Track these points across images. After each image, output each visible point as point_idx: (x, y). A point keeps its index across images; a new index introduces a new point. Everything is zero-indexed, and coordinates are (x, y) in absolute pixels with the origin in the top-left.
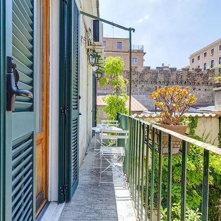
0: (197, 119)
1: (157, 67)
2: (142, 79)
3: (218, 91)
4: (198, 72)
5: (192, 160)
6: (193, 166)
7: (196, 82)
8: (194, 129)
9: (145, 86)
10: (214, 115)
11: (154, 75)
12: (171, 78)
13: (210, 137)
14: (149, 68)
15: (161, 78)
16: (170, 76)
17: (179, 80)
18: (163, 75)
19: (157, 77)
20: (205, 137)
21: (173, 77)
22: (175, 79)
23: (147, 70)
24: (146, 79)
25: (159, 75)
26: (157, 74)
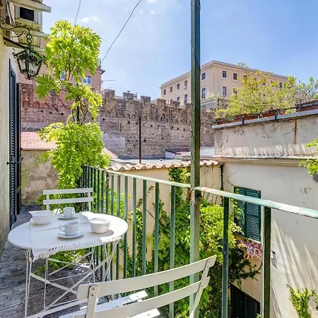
1: (124, 93)
3: (219, 129)
4: (176, 105)
7: (174, 119)
9: (107, 120)
10: (216, 163)
11: (120, 105)
12: (144, 110)
14: (113, 92)
15: (130, 109)
16: (143, 108)
17: (154, 115)
18: (133, 105)
19: (124, 106)
21: (146, 110)
22: (149, 112)
23: (110, 96)
24: (109, 109)
25: (127, 105)
26: (125, 102)
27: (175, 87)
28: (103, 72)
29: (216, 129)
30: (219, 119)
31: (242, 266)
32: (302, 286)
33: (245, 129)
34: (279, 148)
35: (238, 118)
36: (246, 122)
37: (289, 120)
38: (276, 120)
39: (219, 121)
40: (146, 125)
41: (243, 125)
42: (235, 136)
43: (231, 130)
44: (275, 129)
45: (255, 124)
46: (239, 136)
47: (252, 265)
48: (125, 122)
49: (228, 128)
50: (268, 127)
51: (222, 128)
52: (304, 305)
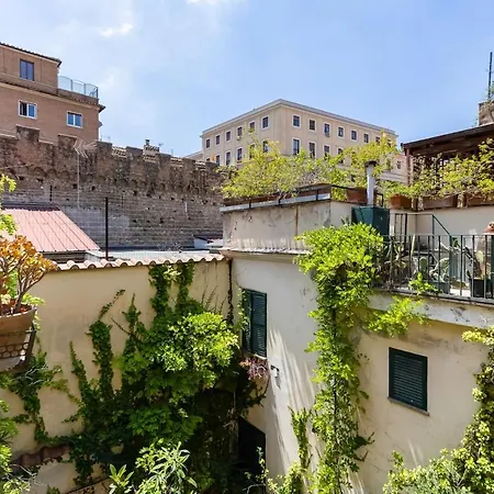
0: (192, 267)
2: (91, 170)
3: (227, 213)
4: (212, 169)
5: (181, 350)
6: (181, 361)
8: (187, 287)
9: (99, 189)
10: (220, 257)
11: (121, 165)
12: (160, 176)
13: (214, 299)
14: (109, 146)
15: (137, 173)
16: (158, 171)
17: (177, 183)
18: (142, 167)
19: (127, 169)
20: (206, 300)
21: (163, 175)
22: (168, 178)
23: (105, 150)
24: (101, 172)
25: (132, 166)
26: (130, 162)
27: (223, 137)
28: (102, 108)
29: (224, 213)
30: (227, 199)
31: (249, 391)
32: (301, 407)
33: (253, 214)
34: (283, 241)
35: (245, 200)
36: (253, 205)
37: (291, 206)
38: (281, 206)
39: (228, 203)
40: (164, 198)
41: (250, 209)
42: (244, 222)
43: (240, 215)
44: (280, 216)
45: (262, 208)
46: (248, 224)
47: (258, 388)
48: (129, 193)
49: (236, 211)
50: (274, 212)
51: (231, 212)
52: (302, 429)
